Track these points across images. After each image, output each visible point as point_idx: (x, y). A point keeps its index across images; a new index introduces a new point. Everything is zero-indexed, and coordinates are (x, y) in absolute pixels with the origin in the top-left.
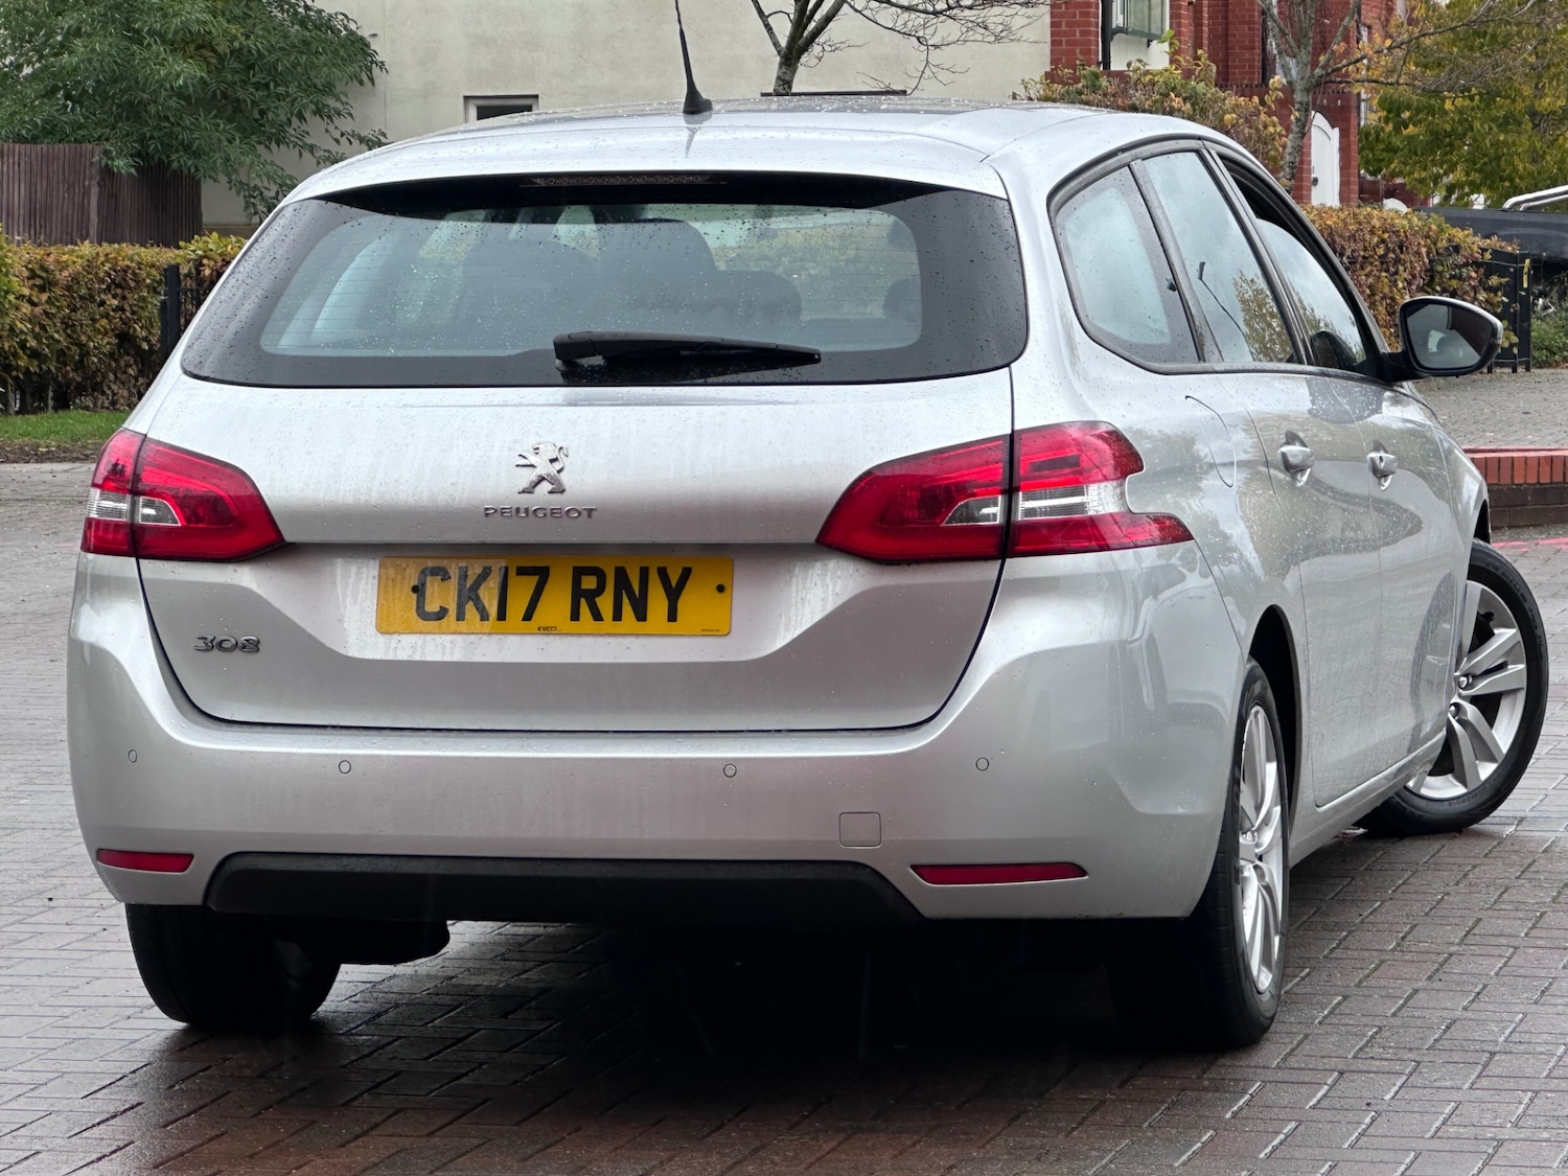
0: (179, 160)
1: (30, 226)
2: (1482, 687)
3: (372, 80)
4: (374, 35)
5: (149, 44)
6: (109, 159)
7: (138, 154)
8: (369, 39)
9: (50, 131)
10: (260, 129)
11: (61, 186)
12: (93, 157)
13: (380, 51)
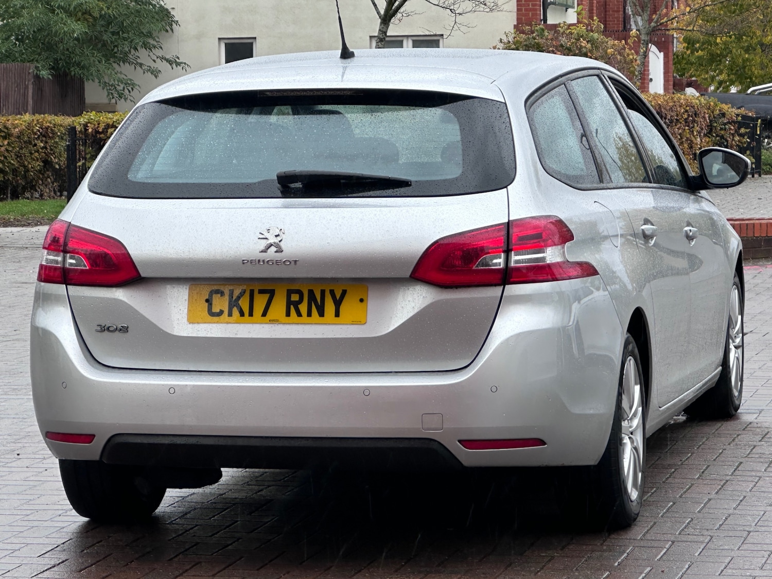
0: (75, 71)
3: (172, 30)
4: (173, 8)
5: (58, 13)
6: (37, 71)
7: (53, 68)
8: (170, 10)
10: (115, 55)
11: (14, 84)
12: (30, 69)
13: (177, 15)
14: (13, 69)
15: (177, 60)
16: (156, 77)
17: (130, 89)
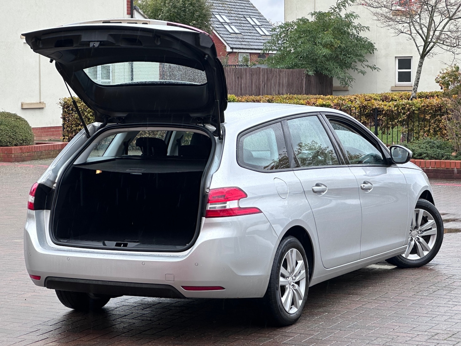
0: (325, 72)
1: (288, 88)
2: (425, 234)
3: (373, 52)
4: (375, 43)
5: (318, 45)
6: (308, 72)
7: (316, 71)
8: (373, 44)
9: (296, 65)
10: (345, 65)
11: (296, 79)
12: (304, 72)
13: (376, 46)
14: (296, 71)
15: (375, 67)
16: (364, 75)
17: (351, 81)
